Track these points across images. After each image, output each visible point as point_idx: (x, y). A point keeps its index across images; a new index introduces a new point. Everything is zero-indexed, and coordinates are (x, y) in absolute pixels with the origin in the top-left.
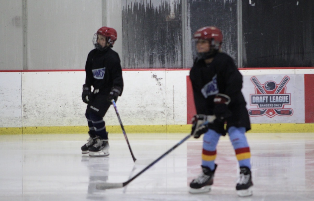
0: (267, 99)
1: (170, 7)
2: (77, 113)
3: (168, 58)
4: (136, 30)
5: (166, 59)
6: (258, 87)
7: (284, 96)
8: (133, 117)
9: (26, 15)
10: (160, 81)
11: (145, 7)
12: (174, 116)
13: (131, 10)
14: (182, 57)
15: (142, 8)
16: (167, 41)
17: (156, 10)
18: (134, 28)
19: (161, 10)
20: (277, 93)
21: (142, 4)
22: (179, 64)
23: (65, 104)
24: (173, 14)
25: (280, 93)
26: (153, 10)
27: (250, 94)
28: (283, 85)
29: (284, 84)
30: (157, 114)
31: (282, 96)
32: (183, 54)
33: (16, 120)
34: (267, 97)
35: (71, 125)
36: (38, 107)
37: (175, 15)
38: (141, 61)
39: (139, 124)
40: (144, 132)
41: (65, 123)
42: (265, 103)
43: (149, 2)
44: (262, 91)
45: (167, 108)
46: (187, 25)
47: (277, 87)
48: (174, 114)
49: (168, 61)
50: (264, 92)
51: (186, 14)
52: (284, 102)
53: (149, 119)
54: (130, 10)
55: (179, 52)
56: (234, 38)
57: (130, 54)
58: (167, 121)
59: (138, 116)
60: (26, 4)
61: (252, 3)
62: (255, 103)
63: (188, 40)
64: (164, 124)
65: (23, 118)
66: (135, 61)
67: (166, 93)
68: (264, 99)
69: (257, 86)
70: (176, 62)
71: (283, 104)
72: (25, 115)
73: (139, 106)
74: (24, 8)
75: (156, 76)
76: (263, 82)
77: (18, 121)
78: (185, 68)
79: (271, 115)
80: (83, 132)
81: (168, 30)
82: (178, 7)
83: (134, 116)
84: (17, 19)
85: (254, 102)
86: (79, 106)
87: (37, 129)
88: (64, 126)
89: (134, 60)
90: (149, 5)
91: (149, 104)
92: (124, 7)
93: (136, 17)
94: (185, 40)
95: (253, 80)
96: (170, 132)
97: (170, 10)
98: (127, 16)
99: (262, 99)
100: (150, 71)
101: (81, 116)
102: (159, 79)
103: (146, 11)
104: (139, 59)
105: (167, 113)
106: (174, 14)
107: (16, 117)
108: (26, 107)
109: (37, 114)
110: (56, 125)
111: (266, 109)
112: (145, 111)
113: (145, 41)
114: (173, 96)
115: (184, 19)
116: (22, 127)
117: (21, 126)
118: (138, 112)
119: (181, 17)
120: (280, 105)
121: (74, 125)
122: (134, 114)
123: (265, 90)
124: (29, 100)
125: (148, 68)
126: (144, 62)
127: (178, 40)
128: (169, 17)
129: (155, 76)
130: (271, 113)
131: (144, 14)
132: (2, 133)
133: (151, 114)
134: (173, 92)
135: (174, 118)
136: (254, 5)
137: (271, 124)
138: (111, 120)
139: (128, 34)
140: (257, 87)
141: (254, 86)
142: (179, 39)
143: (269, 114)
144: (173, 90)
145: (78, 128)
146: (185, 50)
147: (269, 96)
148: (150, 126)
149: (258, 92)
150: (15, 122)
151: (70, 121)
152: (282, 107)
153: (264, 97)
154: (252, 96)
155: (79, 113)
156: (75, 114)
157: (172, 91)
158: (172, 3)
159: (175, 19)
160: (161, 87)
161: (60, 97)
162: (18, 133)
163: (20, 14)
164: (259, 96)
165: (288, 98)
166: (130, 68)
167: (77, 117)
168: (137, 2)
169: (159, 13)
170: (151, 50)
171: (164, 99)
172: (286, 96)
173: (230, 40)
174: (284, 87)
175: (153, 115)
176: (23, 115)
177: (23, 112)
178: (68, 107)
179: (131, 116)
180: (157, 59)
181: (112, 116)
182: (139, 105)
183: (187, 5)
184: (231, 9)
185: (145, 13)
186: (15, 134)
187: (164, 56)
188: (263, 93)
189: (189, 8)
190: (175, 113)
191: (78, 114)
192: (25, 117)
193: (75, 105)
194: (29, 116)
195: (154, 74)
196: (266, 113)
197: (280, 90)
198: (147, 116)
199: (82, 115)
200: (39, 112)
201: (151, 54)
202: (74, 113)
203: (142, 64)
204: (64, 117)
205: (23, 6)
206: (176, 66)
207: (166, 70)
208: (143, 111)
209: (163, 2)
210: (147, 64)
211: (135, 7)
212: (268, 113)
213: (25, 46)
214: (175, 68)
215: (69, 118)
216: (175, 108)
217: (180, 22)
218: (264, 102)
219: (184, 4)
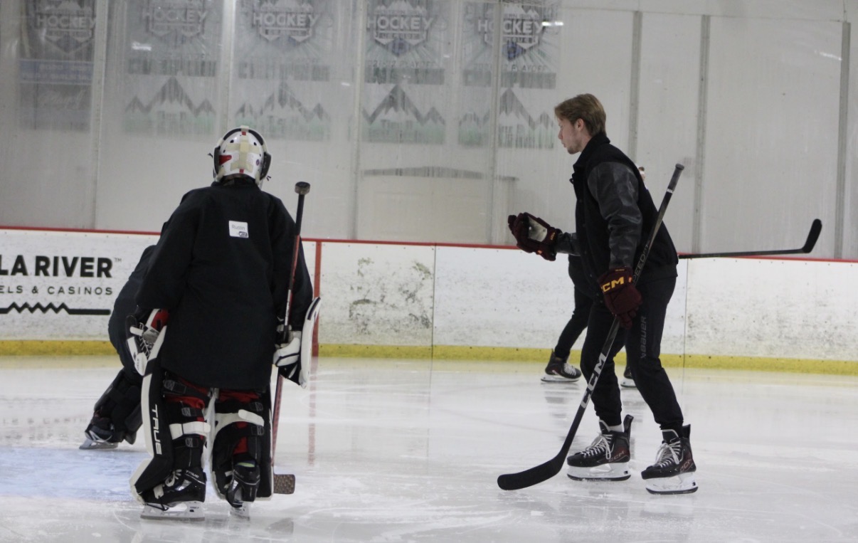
2: (783, 336)
9: (702, 156)
23: (763, 318)
33: (675, 342)
35: (774, 356)
36: (714, 321)
41: (761, 353)
60: (703, 137)
65: (687, 339)
72: (690, 333)
74: (700, 143)
77: (678, 344)
80: (793, 369)
86: (787, 322)
87: (711, 359)
88: (760, 358)
101: (790, 341)
107: (674, 337)
108: (692, 319)
109: (711, 333)
110: (745, 355)
116: (684, 355)
117: (681, 353)
124: (700, 307)
138: (844, 350)
145: (783, 361)
150: (672, 345)
151: (771, 349)
155: (787, 335)
156: (779, 337)
161: (754, 305)
162: (677, 365)
163: (691, 153)
167: (782, 342)
176: (687, 333)
177: (687, 328)
178: (767, 324)
181: (847, 344)
186: (671, 366)
191: (786, 337)
192: (690, 336)
193: (780, 321)
194: (696, 336)
199: (791, 339)
200: (715, 329)
202: (778, 335)
204: (759, 340)
205: (698, 140)
213: (697, 210)
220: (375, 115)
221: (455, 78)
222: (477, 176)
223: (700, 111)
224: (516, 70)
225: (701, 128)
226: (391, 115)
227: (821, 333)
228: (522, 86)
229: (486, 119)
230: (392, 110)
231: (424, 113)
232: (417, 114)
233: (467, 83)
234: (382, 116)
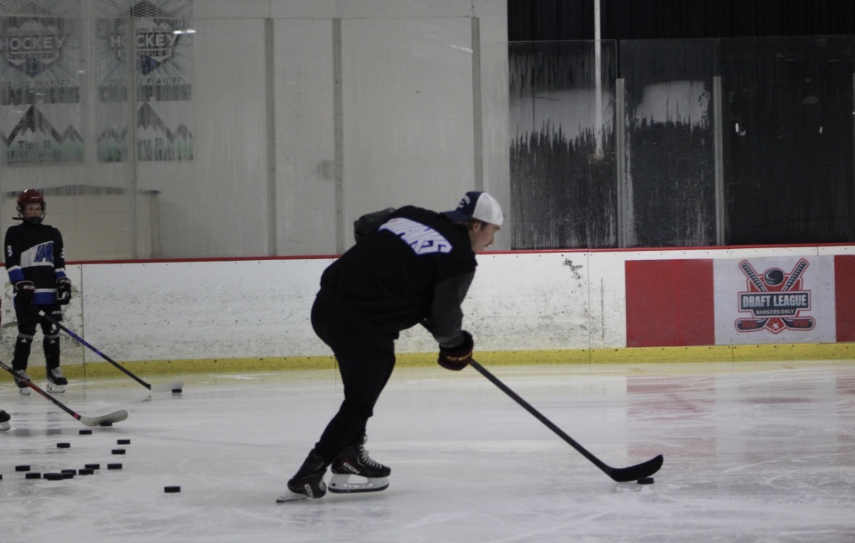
0: (768, 301)
1: (594, 138)
3: (591, 230)
4: (533, 181)
5: (588, 233)
6: (753, 279)
7: (798, 294)
8: (530, 335)
9: (341, 157)
10: (579, 271)
11: (551, 140)
12: (603, 333)
13: (526, 146)
14: (617, 228)
15: (545, 142)
16: (590, 200)
17: (571, 144)
18: (532, 177)
19: (579, 145)
20: (787, 290)
21: (545, 134)
22: (612, 239)
24: (600, 152)
25: (791, 290)
26: (565, 144)
27: (739, 293)
28: (797, 276)
29: (799, 273)
30: (572, 329)
31: (795, 294)
32: (619, 222)
34: (768, 297)
35: (422, 351)
37: (605, 152)
38: (544, 236)
39: (542, 348)
40: (550, 362)
41: (411, 349)
42: (765, 308)
43: (557, 130)
44: (759, 287)
45: (591, 320)
46: (626, 171)
47: (787, 278)
48: (603, 330)
49: (591, 236)
50: (764, 287)
51: (623, 150)
52: (798, 305)
53: (558, 338)
54: (524, 146)
55: (611, 218)
56: (710, 192)
57: (524, 223)
58: (592, 342)
59: (540, 333)
60: (341, 140)
61: (741, 130)
62: (748, 308)
63: (627, 198)
64: (586, 348)
66: (533, 237)
67: (588, 291)
68: (763, 301)
69: (751, 277)
70: (606, 238)
71: (798, 309)
73: (541, 317)
74: (338, 146)
75: (571, 262)
76: (760, 270)
78: (622, 247)
79: (776, 330)
81: (591, 180)
82: (609, 140)
83: (533, 333)
84: (325, 165)
85: (745, 306)
88: (409, 354)
89: (531, 235)
90: (558, 136)
91: (560, 313)
92: (513, 140)
93: (535, 158)
94: (621, 198)
95: (744, 267)
96: (597, 362)
97: (595, 145)
98: (519, 156)
99: (759, 301)
100: (560, 254)
102: (577, 267)
103: (552, 147)
104: (540, 233)
105: (592, 328)
106: (602, 151)
111: (767, 319)
112: (553, 325)
113: (552, 201)
114: (602, 297)
115: (621, 160)
118: (540, 327)
119: (614, 156)
120: (792, 311)
121: (427, 351)
122: (532, 331)
123: (765, 285)
125: (556, 248)
126: (549, 238)
127: (610, 197)
128: (593, 157)
129: (568, 263)
130: (775, 326)
131: (549, 152)
132: (300, 367)
133: (562, 330)
134: (602, 290)
135: (603, 336)
136: (743, 134)
137: (777, 345)
138: (492, 340)
139: (520, 189)
140: (750, 279)
141: (745, 278)
142: (612, 195)
143: (773, 328)
144: (602, 286)
146: (622, 216)
147: (772, 296)
148: (560, 351)
149: (753, 289)
150: (322, 348)
151: (420, 344)
152: (795, 315)
153: (763, 297)
154: (742, 296)
157: (600, 289)
158: (599, 133)
159: (604, 160)
160: (580, 280)
162: (329, 366)
163: (330, 156)
164: (755, 296)
165: (805, 298)
166: (525, 249)
168: (536, 131)
169: (575, 150)
170: (562, 216)
171: (585, 303)
172: (802, 294)
173: (702, 196)
174: (798, 278)
175: (567, 331)
179: (527, 334)
180: (573, 232)
181: (494, 334)
182: (540, 315)
183: (626, 134)
184: (703, 142)
185: (550, 149)
186: (323, 368)
187: (585, 226)
188: (762, 291)
189: (629, 140)
190: (605, 327)
195: (567, 259)
196: (767, 325)
197: (792, 284)
198: (555, 334)
201: (562, 224)
203: (546, 240)
204: (408, 336)
205: (336, 142)
206: (607, 244)
207: (588, 251)
208: (547, 325)
209: (582, 131)
210: (554, 241)
211: (534, 140)
212: (770, 325)
213: (339, 212)
214: (604, 247)
215: (416, 338)
216: (605, 318)
217: (614, 165)
218: (763, 305)
219: (620, 133)
220: (13, 136)
221: (91, 96)
222: (118, 191)
223: (336, 114)
224: (150, 84)
225: (338, 131)
226: (29, 136)
227: (468, 325)
228: (158, 99)
229: (124, 134)
230: (29, 131)
231: (61, 132)
232: (54, 133)
233: (102, 99)
234: (19, 137)
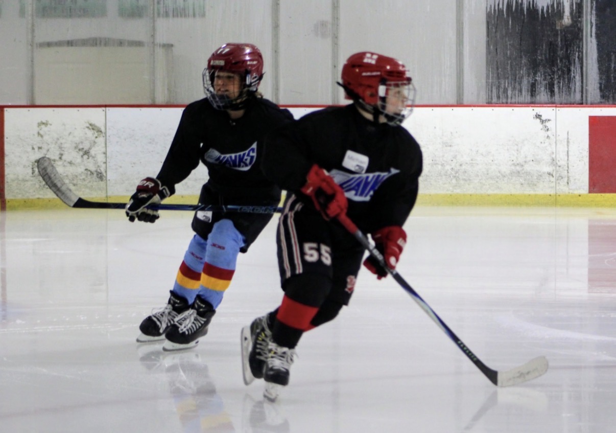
1: (563, 6)
3: (559, 88)
4: (509, 43)
5: (556, 90)
8: (503, 180)
9: (337, 18)
10: (548, 124)
11: (525, 6)
12: (568, 180)
13: (503, 11)
14: (582, 86)
15: (519, 8)
16: (559, 61)
17: (542, 11)
18: (507, 39)
19: (550, 11)
21: (520, 1)
22: (578, 97)
24: (568, 19)
26: (537, 11)
30: (541, 176)
32: (584, 81)
37: (572, 19)
38: (517, 92)
39: (514, 192)
40: (521, 205)
45: (558, 168)
46: (591, 36)
48: (568, 177)
49: (559, 93)
51: (589, 17)
53: (528, 184)
54: (500, 11)
55: (577, 77)
57: (500, 80)
58: (558, 188)
59: (512, 179)
60: (337, 1)
63: (592, 60)
64: (553, 193)
66: (507, 93)
67: (556, 142)
70: (572, 95)
73: (514, 164)
74: (335, 7)
75: (541, 116)
78: (587, 104)
80: (425, 203)
81: (560, 43)
82: (576, 8)
83: (506, 179)
84: (323, 24)
89: (505, 91)
90: (531, 3)
91: (529, 161)
92: (491, 6)
93: (510, 22)
94: (587, 59)
96: (562, 205)
97: (564, 12)
98: (496, 20)
100: (531, 109)
102: (546, 121)
103: (525, 13)
104: (514, 89)
105: (558, 175)
112: (523, 172)
113: (524, 61)
114: (568, 148)
115: (587, 26)
118: (512, 173)
119: (581, 22)
122: (504, 176)
125: (527, 103)
126: (521, 94)
127: (577, 59)
128: (561, 23)
129: (538, 116)
131: (523, 18)
133: (531, 177)
134: (568, 142)
135: (568, 183)
138: (469, 184)
139: (496, 49)
142: (578, 57)
144: (568, 138)
146: (587, 76)
148: (529, 195)
157: (566, 141)
158: (568, 1)
159: (572, 25)
160: (549, 133)
163: (327, 17)
166: (500, 103)
169: (546, 16)
170: (534, 75)
171: (553, 153)
175: (536, 178)
179: (500, 179)
180: (543, 89)
181: (471, 179)
182: (513, 162)
183: (592, 2)
185: (524, 15)
187: (554, 84)
189: (594, 8)
190: (569, 175)
195: (537, 113)
198: (525, 180)
201: (533, 81)
203: (518, 96)
205: (333, 4)
206: (573, 101)
207: (556, 107)
208: (519, 172)
210: (527, 98)
211: (509, 6)
213: (335, 66)
214: (570, 103)
216: (570, 167)
217: (580, 30)
222: (139, 44)
227: (448, 170)
